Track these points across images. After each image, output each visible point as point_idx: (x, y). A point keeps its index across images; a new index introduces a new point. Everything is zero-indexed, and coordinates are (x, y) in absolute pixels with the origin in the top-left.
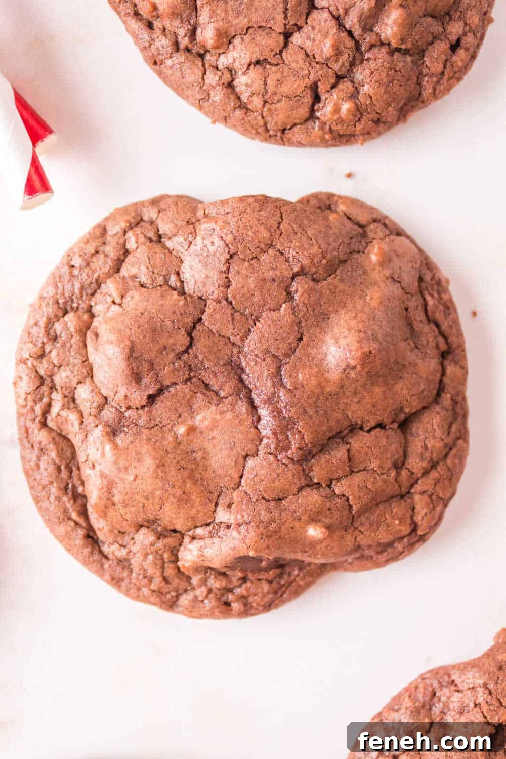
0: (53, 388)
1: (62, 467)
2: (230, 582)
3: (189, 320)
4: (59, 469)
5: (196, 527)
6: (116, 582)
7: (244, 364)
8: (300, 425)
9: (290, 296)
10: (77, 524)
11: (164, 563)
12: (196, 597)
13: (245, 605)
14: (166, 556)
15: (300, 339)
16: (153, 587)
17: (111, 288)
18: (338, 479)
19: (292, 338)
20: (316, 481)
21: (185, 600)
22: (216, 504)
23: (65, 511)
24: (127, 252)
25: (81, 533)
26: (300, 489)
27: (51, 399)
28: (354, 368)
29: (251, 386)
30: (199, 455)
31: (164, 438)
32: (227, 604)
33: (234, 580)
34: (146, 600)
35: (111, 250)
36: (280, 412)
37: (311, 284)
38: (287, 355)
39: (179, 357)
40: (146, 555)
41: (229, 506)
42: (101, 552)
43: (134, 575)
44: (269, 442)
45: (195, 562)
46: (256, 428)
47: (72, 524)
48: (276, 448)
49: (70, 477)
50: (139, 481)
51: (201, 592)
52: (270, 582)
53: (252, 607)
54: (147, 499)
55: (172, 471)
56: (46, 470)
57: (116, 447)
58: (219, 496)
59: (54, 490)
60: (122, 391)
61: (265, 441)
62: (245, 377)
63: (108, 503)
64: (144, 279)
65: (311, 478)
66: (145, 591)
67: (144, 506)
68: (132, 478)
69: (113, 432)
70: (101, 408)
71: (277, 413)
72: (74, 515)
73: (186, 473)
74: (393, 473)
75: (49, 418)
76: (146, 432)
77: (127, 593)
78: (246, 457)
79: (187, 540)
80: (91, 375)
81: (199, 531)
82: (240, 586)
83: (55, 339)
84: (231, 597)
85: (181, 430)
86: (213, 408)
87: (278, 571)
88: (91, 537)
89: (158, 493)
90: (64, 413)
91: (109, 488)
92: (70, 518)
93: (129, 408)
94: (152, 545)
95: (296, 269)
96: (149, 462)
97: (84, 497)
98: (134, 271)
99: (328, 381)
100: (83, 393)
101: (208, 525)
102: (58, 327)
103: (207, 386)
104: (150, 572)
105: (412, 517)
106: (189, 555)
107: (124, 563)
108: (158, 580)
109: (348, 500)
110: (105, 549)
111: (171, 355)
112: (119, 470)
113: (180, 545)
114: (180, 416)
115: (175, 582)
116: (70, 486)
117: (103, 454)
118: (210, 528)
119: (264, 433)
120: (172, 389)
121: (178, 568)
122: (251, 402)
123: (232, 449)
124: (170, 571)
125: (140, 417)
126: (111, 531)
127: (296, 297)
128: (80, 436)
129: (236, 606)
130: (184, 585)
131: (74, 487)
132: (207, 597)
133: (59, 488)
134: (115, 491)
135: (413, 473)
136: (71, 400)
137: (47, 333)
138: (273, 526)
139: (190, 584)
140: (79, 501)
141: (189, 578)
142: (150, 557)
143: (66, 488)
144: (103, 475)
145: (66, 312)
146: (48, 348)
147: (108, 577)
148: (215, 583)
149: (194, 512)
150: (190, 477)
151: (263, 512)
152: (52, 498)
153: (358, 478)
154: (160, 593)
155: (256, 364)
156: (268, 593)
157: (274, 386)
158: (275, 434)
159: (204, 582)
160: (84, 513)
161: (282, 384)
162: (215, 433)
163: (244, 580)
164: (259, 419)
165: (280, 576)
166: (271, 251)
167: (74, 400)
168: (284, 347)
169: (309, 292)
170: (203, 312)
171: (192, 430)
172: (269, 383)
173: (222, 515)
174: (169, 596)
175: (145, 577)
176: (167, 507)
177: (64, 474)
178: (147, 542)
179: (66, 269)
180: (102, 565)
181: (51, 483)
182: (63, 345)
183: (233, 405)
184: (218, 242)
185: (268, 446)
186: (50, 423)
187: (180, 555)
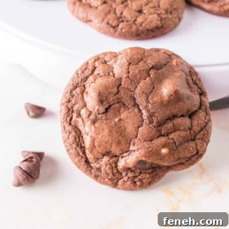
0: (73, 111)
1: (77, 138)
2: (135, 174)
3: (117, 84)
4: (75, 138)
5: (123, 153)
6: (96, 177)
7: (136, 97)
8: (156, 115)
9: (149, 75)
10: (82, 157)
11: (112, 168)
12: (124, 181)
13: (141, 182)
14: (113, 165)
15: (154, 88)
16: (109, 178)
17: (91, 78)
18: (171, 133)
19: (151, 88)
20: (163, 134)
21: (120, 182)
22: (130, 144)
23: (78, 153)
24: (95, 68)
25: (84, 160)
26: (158, 137)
27: (72, 116)
28: (172, 95)
29: (139, 104)
30: (123, 128)
31: (111, 123)
32: (135, 182)
33: (137, 173)
34: (107, 184)
35: (90, 68)
36: (149, 111)
37: (156, 71)
38: (150, 93)
39: (115, 95)
40: (106, 165)
41: (134, 144)
42: (90, 166)
43: (103, 174)
44: (146, 121)
45: (123, 166)
46: (142, 117)
47: (80, 157)
48: (149, 123)
49: (79, 141)
50: (103, 138)
51: (126, 178)
52: (150, 174)
53: (143, 183)
54: (106, 143)
55: (114, 133)
56: (71, 139)
57: (95, 127)
58: (130, 141)
59: (74, 145)
60: (97, 108)
61: (145, 121)
62: (136, 101)
63: (93, 147)
64: (101, 74)
65: (161, 133)
66: (106, 180)
67: (105, 146)
68: (101, 136)
69: (94, 122)
70: (89, 115)
71: (148, 111)
72: (81, 154)
73: (119, 134)
74: (189, 131)
75: (72, 122)
76: (105, 121)
77: (100, 182)
78: (139, 127)
79: (120, 158)
80: (85, 106)
81: (124, 154)
82: (139, 176)
83: (73, 96)
84: (136, 180)
85: (117, 120)
86: (127, 111)
87: (152, 170)
88: (87, 162)
89: (110, 141)
90: (77, 119)
91: (93, 141)
92: (80, 155)
93: (99, 114)
94: (108, 161)
95: (150, 66)
96: (107, 131)
97: (84, 147)
98: (98, 72)
99: (164, 100)
100: (83, 112)
101: (127, 152)
102: (74, 92)
103: (124, 104)
104: (108, 171)
105: (196, 147)
106: (121, 164)
107: (99, 169)
108: (111, 175)
109: (174, 140)
110: (92, 165)
111: (112, 95)
112: (96, 134)
113: (118, 161)
114: (116, 115)
115: (117, 175)
116: (79, 144)
117: (91, 130)
118: (128, 153)
119: (144, 118)
120: (113, 106)
121: (118, 169)
122: (139, 109)
123: (134, 125)
124: (115, 171)
125: (103, 117)
126: (94, 158)
127: (151, 75)
128: (83, 126)
129: (138, 183)
130: (120, 177)
131: (81, 144)
132: (128, 180)
133: (76, 145)
134: (96, 142)
135: (195, 132)
136: (79, 115)
137: (71, 95)
138: (150, 149)
139: (122, 176)
140: (83, 149)
141: (121, 174)
142: (108, 166)
143: (78, 144)
144: (91, 137)
145: (76, 88)
146: (71, 99)
147: (93, 176)
148: (130, 175)
149: (122, 147)
150: (121, 135)
151: (146, 145)
152: (73, 148)
153: (177, 133)
154: (111, 180)
155: (140, 96)
156: (149, 178)
157: (147, 103)
158: (148, 118)
159: (126, 175)
160: (84, 153)
161: (149, 102)
162: (128, 120)
163: (140, 173)
164: (142, 114)
165: (153, 172)
166: (142, 62)
167: (80, 115)
168: (149, 90)
169: (155, 73)
170: (121, 82)
171: (120, 120)
172: (145, 102)
173: (132, 148)
174: (115, 181)
175: (106, 174)
176: (113, 146)
177: (77, 140)
178: (106, 160)
179: (76, 75)
180: (91, 171)
181: (73, 143)
182: (76, 97)
183: (133, 110)
184: (125, 60)
185: (146, 123)
186: (72, 123)
187: (118, 164)
